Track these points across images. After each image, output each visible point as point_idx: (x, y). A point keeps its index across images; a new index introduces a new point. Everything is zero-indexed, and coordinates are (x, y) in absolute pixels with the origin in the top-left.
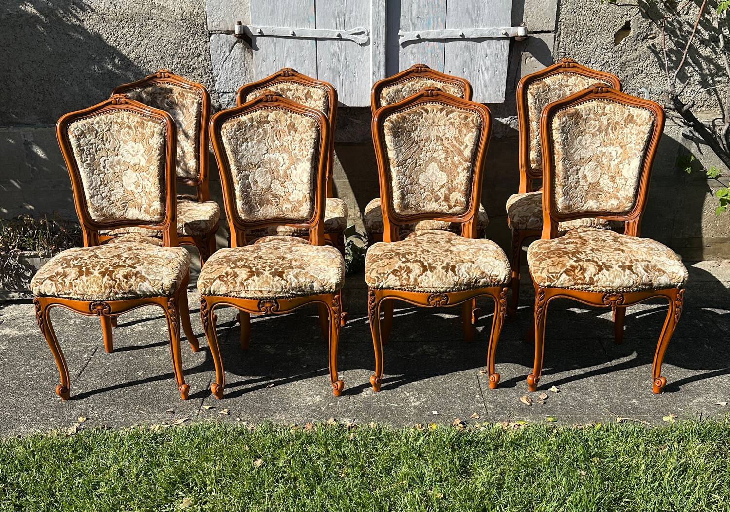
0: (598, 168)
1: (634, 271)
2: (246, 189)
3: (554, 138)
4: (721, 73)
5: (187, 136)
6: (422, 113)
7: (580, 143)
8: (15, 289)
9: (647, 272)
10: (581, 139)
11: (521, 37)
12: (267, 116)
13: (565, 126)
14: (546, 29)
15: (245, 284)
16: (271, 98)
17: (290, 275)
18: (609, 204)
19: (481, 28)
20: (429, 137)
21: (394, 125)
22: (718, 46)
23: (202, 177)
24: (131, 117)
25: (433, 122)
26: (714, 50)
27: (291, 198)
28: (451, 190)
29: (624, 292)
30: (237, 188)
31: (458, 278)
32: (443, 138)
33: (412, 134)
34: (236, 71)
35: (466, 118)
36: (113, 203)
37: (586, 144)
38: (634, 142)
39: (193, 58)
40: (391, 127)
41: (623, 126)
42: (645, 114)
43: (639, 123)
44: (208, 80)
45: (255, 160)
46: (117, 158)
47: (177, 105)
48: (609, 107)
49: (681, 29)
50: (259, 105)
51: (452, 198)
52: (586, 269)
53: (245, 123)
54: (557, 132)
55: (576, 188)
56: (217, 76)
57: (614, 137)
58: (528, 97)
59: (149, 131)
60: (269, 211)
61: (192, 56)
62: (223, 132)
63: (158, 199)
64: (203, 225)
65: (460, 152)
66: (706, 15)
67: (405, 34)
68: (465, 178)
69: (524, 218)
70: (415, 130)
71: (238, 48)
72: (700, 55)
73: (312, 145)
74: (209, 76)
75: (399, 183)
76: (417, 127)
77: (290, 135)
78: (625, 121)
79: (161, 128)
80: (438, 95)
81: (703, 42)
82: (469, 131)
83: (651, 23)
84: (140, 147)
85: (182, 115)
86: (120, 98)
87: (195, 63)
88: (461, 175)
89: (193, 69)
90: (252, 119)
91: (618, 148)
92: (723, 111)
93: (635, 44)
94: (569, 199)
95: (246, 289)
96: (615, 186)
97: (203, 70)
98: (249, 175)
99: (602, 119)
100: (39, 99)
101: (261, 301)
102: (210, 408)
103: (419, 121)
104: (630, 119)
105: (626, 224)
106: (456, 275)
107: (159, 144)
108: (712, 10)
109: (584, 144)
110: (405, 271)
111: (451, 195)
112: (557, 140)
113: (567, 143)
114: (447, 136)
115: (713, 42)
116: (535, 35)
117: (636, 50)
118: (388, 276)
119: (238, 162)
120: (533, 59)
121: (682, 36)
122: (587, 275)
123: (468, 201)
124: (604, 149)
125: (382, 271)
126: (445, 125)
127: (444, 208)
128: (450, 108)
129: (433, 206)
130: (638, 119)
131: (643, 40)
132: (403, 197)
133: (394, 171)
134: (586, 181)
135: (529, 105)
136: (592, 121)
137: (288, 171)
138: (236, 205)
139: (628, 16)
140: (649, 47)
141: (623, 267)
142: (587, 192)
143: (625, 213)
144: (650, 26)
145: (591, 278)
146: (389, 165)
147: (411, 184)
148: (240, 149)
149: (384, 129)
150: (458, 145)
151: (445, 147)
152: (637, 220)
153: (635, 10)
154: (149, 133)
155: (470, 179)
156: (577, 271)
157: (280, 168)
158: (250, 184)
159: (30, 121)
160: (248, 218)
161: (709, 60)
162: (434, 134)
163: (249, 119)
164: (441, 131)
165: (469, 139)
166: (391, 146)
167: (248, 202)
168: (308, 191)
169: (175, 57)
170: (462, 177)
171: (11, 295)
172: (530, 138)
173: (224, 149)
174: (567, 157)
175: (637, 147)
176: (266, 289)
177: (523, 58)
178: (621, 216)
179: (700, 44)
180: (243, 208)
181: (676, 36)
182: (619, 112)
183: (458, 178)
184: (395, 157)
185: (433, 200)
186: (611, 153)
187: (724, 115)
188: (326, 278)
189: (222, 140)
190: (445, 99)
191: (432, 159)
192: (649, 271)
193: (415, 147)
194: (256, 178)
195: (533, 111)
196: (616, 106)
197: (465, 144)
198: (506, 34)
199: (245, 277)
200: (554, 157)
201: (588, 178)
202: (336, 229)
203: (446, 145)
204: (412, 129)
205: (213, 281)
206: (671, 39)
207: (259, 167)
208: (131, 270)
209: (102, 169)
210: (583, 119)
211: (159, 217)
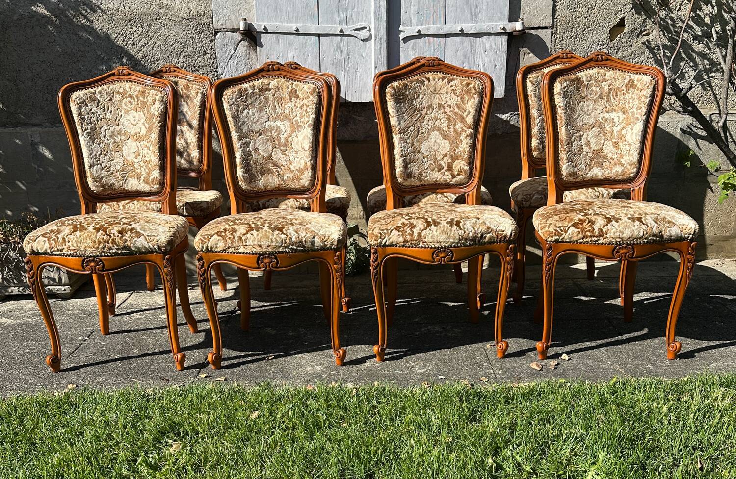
0: (601, 135)
1: (644, 222)
2: (246, 157)
3: (556, 103)
4: (715, 68)
5: (191, 126)
6: (424, 82)
7: (582, 109)
8: (14, 283)
9: (657, 223)
10: (583, 106)
11: (519, 31)
12: (269, 84)
13: (567, 91)
14: (543, 25)
15: (243, 239)
16: (273, 68)
17: (291, 231)
18: (614, 171)
19: (480, 23)
20: (431, 106)
21: (396, 91)
22: (711, 42)
23: (205, 167)
24: (134, 87)
25: (435, 90)
26: (707, 45)
27: (292, 167)
28: (454, 159)
29: (634, 243)
30: (238, 155)
31: (463, 232)
32: (445, 105)
33: (414, 101)
34: (241, 68)
35: (468, 84)
36: (112, 173)
37: (588, 110)
38: (636, 107)
39: (199, 57)
40: (392, 93)
41: (625, 91)
42: (646, 79)
43: (640, 87)
44: (213, 78)
45: (257, 128)
46: (118, 128)
47: (182, 96)
48: (610, 74)
49: (674, 26)
50: (260, 74)
51: (456, 167)
52: (595, 221)
53: (246, 90)
54: (559, 96)
55: (580, 155)
56: (222, 74)
57: (616, 103)
58: (528, 85)
59: (150, 99)
60: (270, 181)
61: (198, 55)
62: (225, 99)
63: (158, 167)
64: (205, 206)
65: (463, 120)
66: (698, 11)
67: (406, 29)
68: (467, 145)
69: (529, 196)
70: (417, 98)
71: (243, 46)
72: (694, 51)
73: (313, 111)
74: (214, 75)
75: (402, 150)
76: (419, 95)
77: (292, 102)
78: (626, 86)
79: (163, 95)
80: (439, 65)
81: (696, 38)
82: (471, 97)
83: (644, 19)
84: (141, 116)
85: (186, 106)
86: (123, 70)
87: (200, 61)
88: (464, 142)
89: (199, 67)
90: (254, 86)
91: (620, 114)
92: (719, 106)
93: (631, 40)
94: (573, 166)
95: (245, 244)
96: (619, 152)
97: (208, 68)
98: (250, 142)
99: (603, 86)
100: (47, 100)
101: (260, 257)
102: (206, 377)
103: (421, 89)
104: (631, 85)
105: (631, 191)
106: (461, 229)
107: (160, 111)
108: (704, 7)
109: (586, 110)
110: (409, 227)
111: (454, 164)
112: (559, 104)
113: (570, 109)
114: (449, 104)
115: (706, 37)
116: (532, 32)
117: (631, 46)
118: (391, 231)
119: (239, 129)
120: (531, 55)
121: (676, 32)
122: (596, 227)
123: (471, 170)
124: (606, 115)
125: (384, 228)
126: (447, 93)
127: (448, 178)
128: (451, 77)
129: (436, 176)
130: (639, 84)
131: (638, 37)
132: (406, 165)
133: (396, 138)
134: (590, 148)
135: (529, 93)
136: (593, 88)
137: (290, 139)
138: (236, 173)
139: (622, 13)
140: (644, 43)
141: (633, 219)
142: (592, 159)
143: (631, 180)
144: (644, 22)
145: (601, 230)
146: (391, 133)
147: (414, 152)
148: (241, 116)
149: (385, 96)
150: (460, 113)
151: (448, 115)
152: (642, 186)
153: (629, 7)
154: (151, 101)
155: (473, 147)
156: (585, 224)
157: (281, 136)
158: (251, 152)
159: (37, 121)
160: (249, 188)
161: (703, 56)
162: (436, 101)
163: (250, 86)
164: (443, 99)
165: (471, 105)
166: (393, 112)
167: (248, 171)
168: (310, 158)
169: (182, 56)
170: (465, 145)
171: (10, 290)
172: (530, 126)
173: (225, 115)
174: (569, 122)
175: (639, 111)
176: (265, 243)
177: (521, 54)
178: (627, 183)
179: (693, 40)
180: (243, 176)
181: (669, 32)
182: (620, 78)
183: (460, 146)
184: (397, 124)
185: (436, 169)
186: (613, 119)
187: (720, 110)
188: (327, 233)
189: (223, 106)
190: (446, 69)
191: (435, 128)
192: (659, 223)
193: (417, 114)
194: (257, 145)
195: (533, 99)
196: (616, 73)
197: (467, 111)
198: (504, 29)
199: (244, 232)
200: (557, 123)
201: (591, 145)
202: (339, 208)
203: (448, 113)
204: (414, 96)
205: (211, 238)
206: (664, 35)
207: (260, 135)
208: (126, 227)
209: (103, 138)
210: (585, 85)
211: (158, 186)
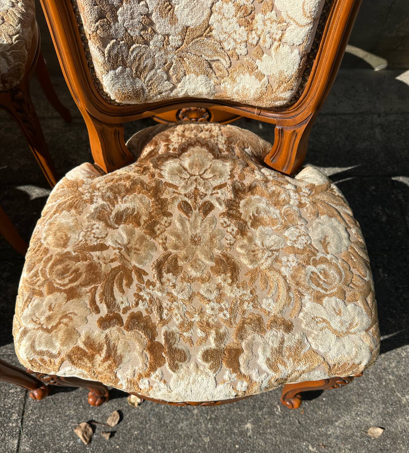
55: (147, 43)
94: (130, 76)
96: (253, 38)
105: (276, 133)
134: (173, 20)
143: (275, 109)
152: (301, 130)
178: (265, 111)
